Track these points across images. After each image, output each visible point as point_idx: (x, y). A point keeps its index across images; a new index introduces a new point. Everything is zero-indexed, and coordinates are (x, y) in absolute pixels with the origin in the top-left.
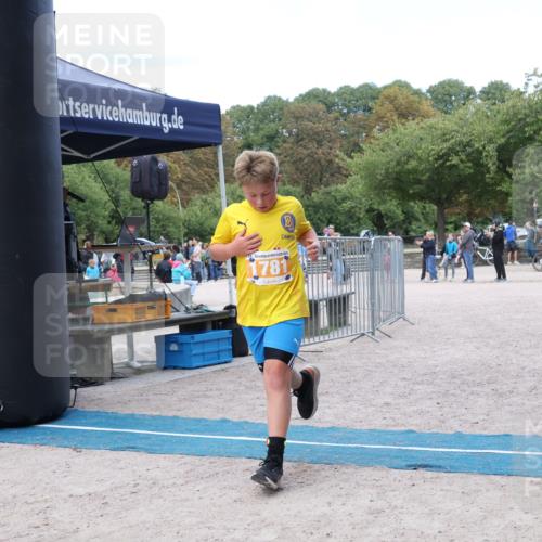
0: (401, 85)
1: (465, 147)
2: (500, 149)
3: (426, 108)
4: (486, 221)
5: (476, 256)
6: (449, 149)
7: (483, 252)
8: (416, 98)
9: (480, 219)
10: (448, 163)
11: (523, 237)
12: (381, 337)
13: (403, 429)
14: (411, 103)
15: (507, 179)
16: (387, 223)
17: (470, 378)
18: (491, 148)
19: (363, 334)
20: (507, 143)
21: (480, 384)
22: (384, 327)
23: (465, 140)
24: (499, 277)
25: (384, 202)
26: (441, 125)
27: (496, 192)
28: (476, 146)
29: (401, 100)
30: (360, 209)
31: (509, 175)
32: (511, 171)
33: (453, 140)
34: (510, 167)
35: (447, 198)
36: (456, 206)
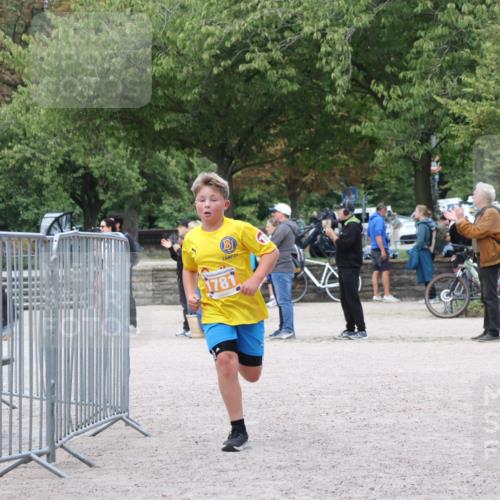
1: (281, 31)
2: (360, 39)
4: (328, 201)
5: (300, 280)
6: (246, 34)
7: (317, 271)
9: (315, 196)
10: (242, 68)
11: (407, 239)
12: (67, 465)
15: (376, 107)
16: (107, 199)
18: (339, 36)
19: (27, 459)
20: (376, 26)
22: (80, 442)
23: (283, 14)
24: (350, 329)
25: (99, 149)
27: (349, 135)
28: (307, 29)
30: (43, 163)
31: (380, 101)
32: (380, 89)
33: (257, 15)
34: (379, 81)
35: (240, 146)
36: (261, 164)
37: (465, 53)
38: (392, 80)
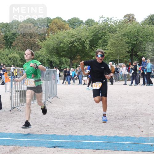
0: (59, 19)
1: (79, 40)
2: (91, 41)
3: (67, 27)
6: (74, 40)
8: (64, 23)
10: (74, 45)
12: (48, 103)
13: (52, 134)
14: (62, 25)
15: (93, 51)
16: (54, 65)
17: (76, 117)
18: (88, 41)
20: (93, 39)
21: (79, 119)
22: (50, 100)
23: (79, 38)
25: (53, 57)
26: (71, 32)
27: (89, 55)
28: (83, 40)
29: (59, 23)
30: (45, 59)
31: (93, 50)
32: (94, 48)
33: (75, 38)
34: (93, 47)
35: (73, 57)
36: (76, 60)
37: (106, 43)
38: (95, 47)
